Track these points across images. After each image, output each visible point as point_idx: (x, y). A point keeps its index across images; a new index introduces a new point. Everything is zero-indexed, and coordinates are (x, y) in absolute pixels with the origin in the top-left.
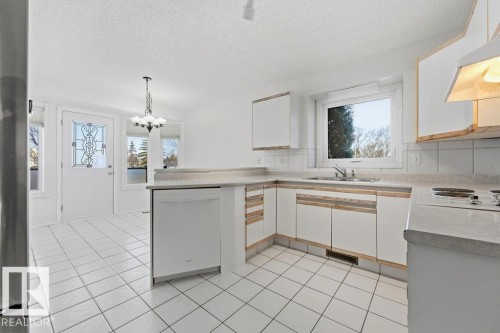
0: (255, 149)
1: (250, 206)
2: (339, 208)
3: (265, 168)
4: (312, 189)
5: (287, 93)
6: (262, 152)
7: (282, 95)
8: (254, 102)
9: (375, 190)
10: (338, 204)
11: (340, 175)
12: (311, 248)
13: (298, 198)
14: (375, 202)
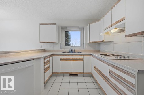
0: (41, 42)
1: (46, 65)
2: (74, 61)
3: (44, 49)
4: (66, 56)
5: (55, 24)
6: (43, 43)
7: (53, 24)
8: (40, 24)
9: (83, 55)
10: (74, 60)
11: (71, 51)
12: (65, 75)
13: (61, 59)
14: (83, 58)
